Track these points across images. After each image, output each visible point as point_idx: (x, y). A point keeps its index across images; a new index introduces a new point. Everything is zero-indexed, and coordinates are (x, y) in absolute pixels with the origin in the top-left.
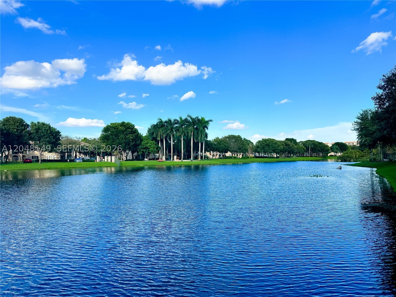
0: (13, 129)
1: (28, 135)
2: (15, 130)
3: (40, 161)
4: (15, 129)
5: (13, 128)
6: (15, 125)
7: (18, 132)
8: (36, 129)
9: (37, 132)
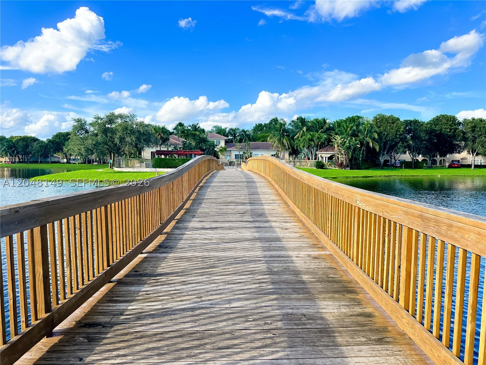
0: (446, 130)
1: (462, 135)
2: (449, 130)
3: (473, 166)
4: (448, 128)
5: (445, 128)
6: (448, 124)
7: (451, 132)
8: (472, 127)
9: (473, 131)
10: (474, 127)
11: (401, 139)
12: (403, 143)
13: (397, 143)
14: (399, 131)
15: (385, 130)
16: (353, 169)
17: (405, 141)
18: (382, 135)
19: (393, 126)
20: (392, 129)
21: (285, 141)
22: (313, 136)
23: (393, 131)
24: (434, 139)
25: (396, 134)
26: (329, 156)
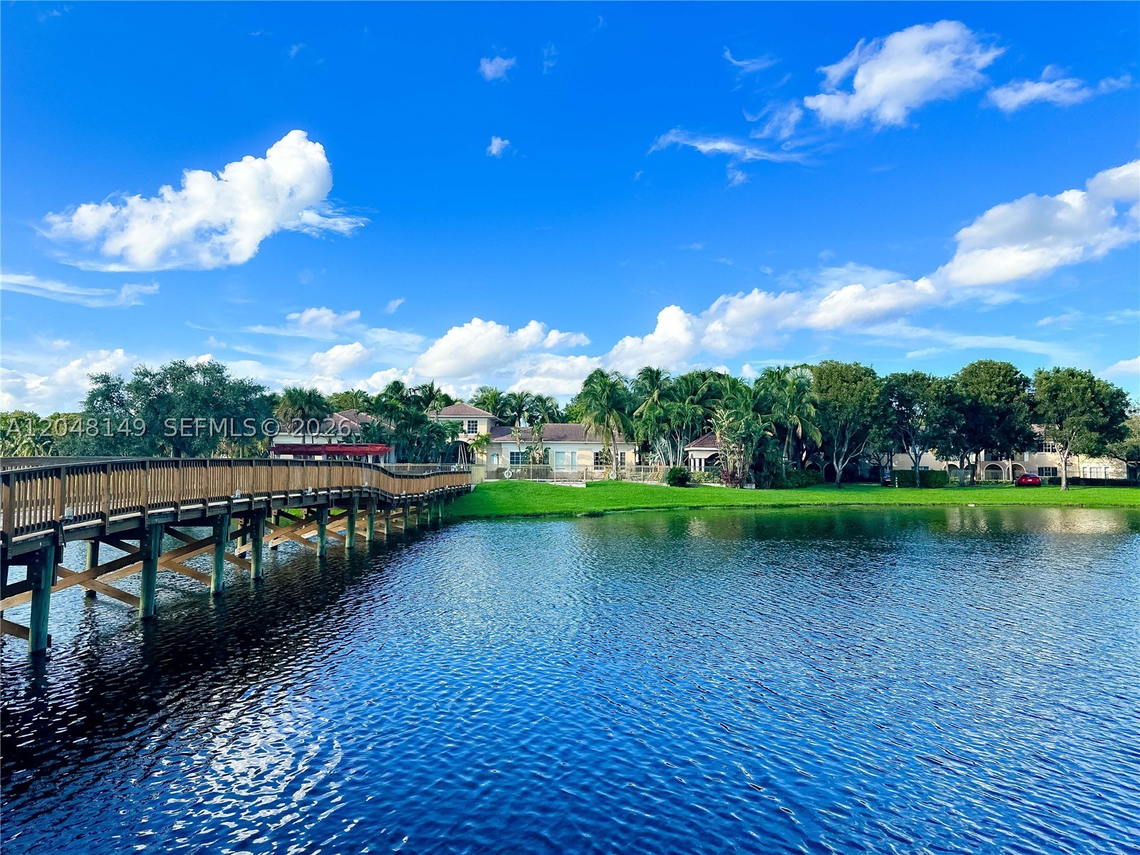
0: (989, 395)
1: (1027, 408)
2: (994, 397)
3: (1064, 482)
5: (987, 393)
6: (993, 384)
7: (1000, 402)
8: (1051, 390)
9: (1053, 398)
10: (1055, 390)
11: (875, 418)
12: (880, 428)
13: (866, 428)
14: (869, 400)
15: (837, 396)
16: (763, 488)
17: (885, 422)
18: (830, 410)
19: (855, 389)
20: (852, 395)
21: (611, 421)
22: (669, 411)
23: (854, 398)
24: (961, 417)
25: (862, 406)
26: (707, 456)
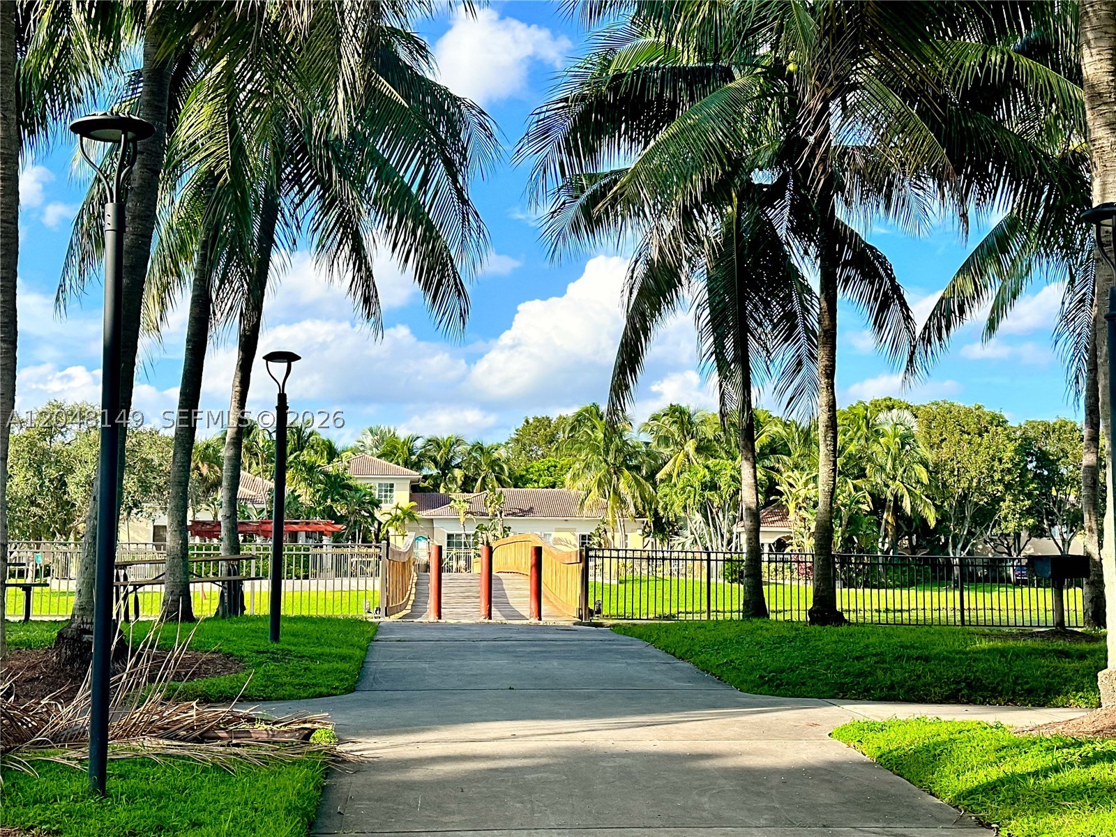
13: (996, 500)
17: (1022, 493)
18: (946, 473)
19: (980, 444)
20: (977, 453)
21: (623, 488)
23: (979, 458)
26: (774, 539)
